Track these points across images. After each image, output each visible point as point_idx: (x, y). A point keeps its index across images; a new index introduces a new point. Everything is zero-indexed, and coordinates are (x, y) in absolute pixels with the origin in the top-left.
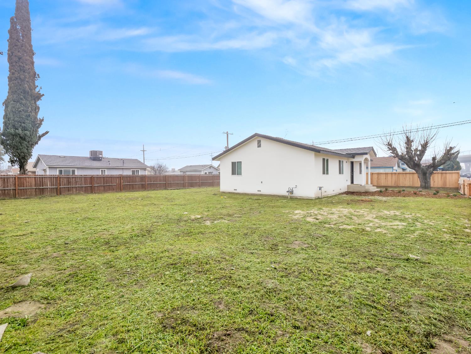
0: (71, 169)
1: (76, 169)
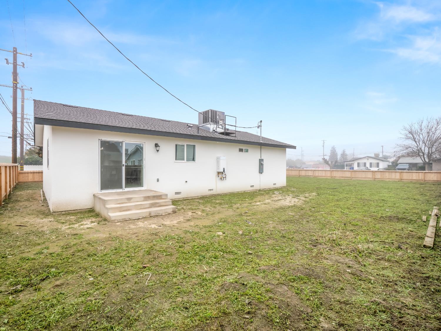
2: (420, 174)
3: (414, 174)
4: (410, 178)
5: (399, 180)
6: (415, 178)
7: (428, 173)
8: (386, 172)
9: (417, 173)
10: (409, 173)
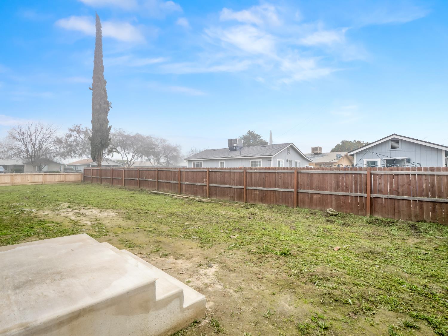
0: (200, 162)
1: (202, 162)
2: (62, 176)
3: (56, 176)
4: (53, 180)
5: (42, 183)
6: (57, 180)
7: (68, 175)
8: (28, 175)
9: (59, 175)
10: (52, 176)
